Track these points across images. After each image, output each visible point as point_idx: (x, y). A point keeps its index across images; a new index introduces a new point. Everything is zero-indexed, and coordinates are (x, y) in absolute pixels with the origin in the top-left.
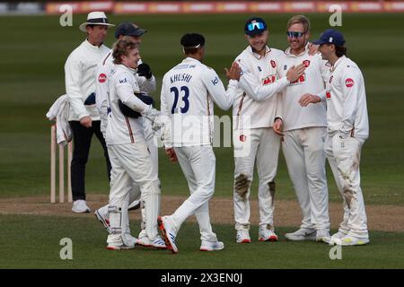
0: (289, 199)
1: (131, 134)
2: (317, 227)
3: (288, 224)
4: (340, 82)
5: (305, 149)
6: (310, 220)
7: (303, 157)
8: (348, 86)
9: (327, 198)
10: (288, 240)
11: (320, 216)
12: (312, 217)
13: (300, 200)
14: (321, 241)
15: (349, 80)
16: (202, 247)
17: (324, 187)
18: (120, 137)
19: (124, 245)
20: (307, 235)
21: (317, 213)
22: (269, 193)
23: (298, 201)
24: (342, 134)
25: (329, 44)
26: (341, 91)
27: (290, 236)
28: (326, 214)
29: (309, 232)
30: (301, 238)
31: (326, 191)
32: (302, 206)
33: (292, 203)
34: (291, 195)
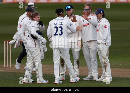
0: (84, 66)
1: (35, 44)
2: (94, 76)
3: (84, 74)
4: (102, 26)
5: (90, 49)
6: (91, 73)
7: (89, 52)
8: (105, 28)
9: (97, 66)
10: (84, 80)
11: (95, 72)
12: (92, 72)
13: (88, 66)
14: (95, 81)
15: (106, 26)
16: (55, 82)
17: (96, 62)
18: (32, 45)
19: (28, 82)
20: (90, 78)
21: (94, 71)
22: (77, 64)
23: (87, 67)
24: (102, 44)
25: (101, 13)
26: (103, 29)
27: (85, 79)
28: (97, 71)
29: (91, 77)
30: (88, 79)
31: (97, 64)
32: (89, 69)
33: (85, 68)
34: (85, 65)
